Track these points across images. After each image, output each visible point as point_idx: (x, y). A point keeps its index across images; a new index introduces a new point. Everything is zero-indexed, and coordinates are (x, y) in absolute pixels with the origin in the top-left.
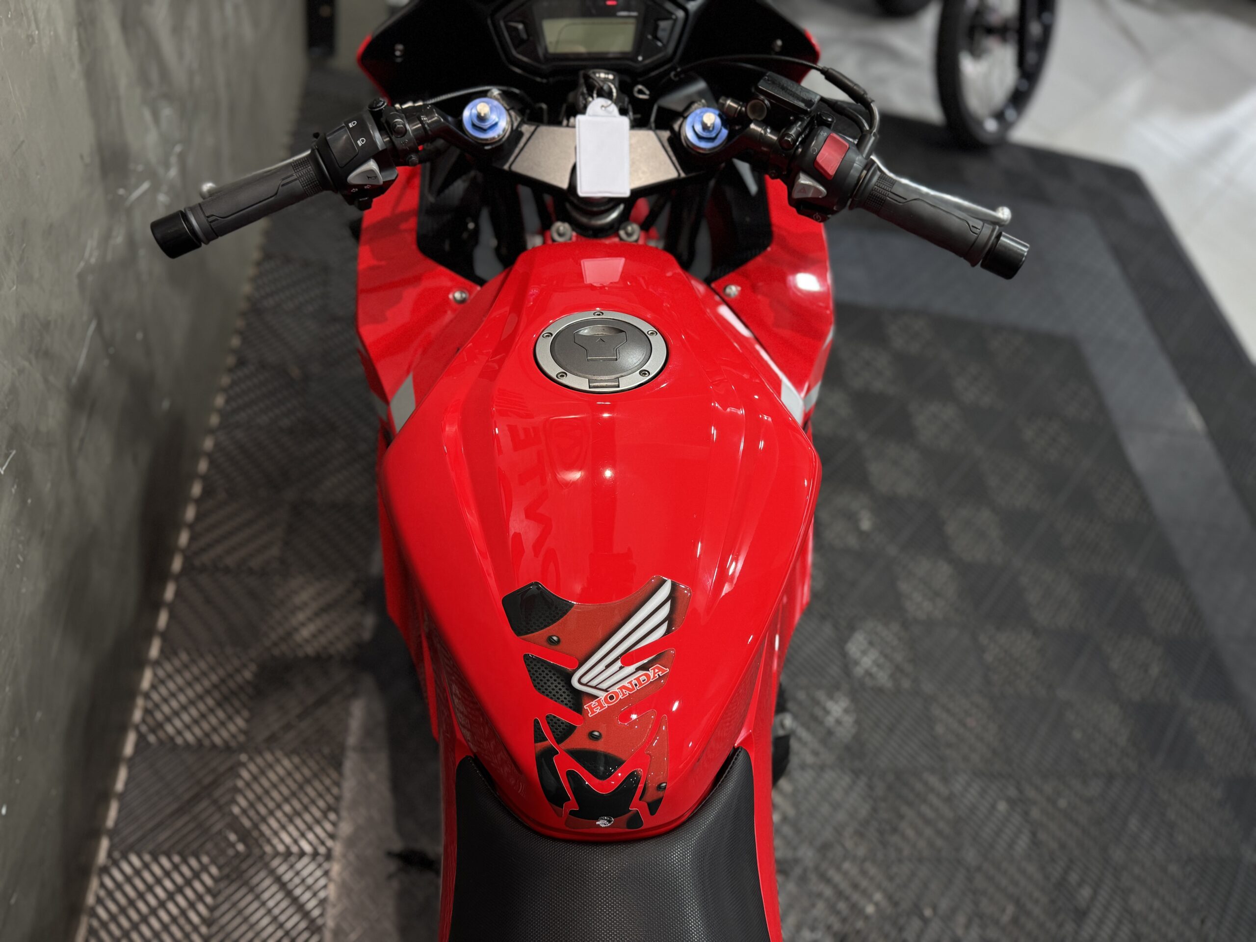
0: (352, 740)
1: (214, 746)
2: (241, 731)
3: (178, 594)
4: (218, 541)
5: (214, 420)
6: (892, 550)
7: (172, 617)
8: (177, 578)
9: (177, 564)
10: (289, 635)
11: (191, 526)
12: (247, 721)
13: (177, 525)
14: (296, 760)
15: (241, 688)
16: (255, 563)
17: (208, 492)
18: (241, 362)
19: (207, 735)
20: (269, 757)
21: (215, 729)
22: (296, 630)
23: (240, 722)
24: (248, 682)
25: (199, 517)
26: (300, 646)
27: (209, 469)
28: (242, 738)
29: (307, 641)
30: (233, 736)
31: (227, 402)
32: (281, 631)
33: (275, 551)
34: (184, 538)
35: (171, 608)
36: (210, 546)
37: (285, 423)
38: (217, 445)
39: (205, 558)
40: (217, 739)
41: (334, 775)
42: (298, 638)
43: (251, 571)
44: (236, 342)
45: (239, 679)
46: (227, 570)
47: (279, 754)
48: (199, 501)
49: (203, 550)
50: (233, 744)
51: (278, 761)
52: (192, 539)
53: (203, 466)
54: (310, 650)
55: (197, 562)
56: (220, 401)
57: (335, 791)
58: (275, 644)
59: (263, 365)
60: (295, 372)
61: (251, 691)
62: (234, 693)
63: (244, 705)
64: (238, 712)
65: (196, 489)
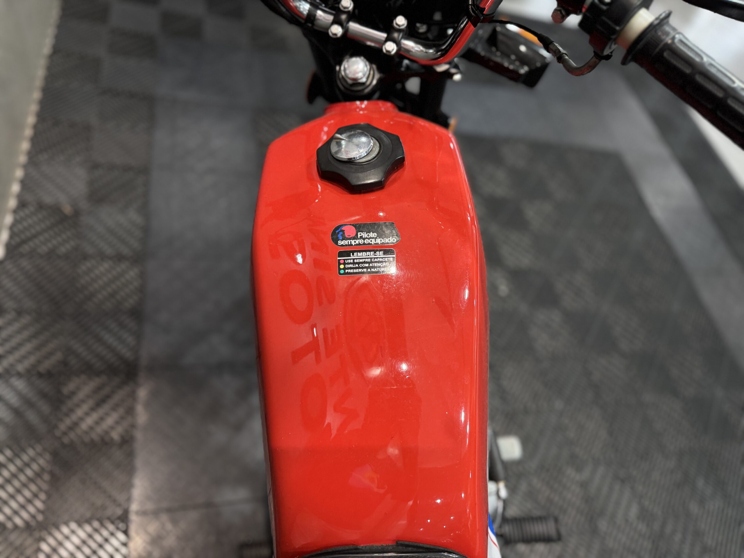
0: (134, 507)
1: (16, 527)
2: (39, 511)
6: (524, 308)
10: (76, 424)
12: (44, 502)
14: (88, 528)
15: (37, 475)
16: (43, 368)
18: (23, 203)
19: (9, 518)
20: (65, 530)
21: (16, 513)
22: (82, 419)
23: (39, 504)
24: (42, 469)
26: (86, 433)
28: (40, 518)
29: (91, 428)
30: (33, 517)
31: (11, 237)
32: (68, 422)
33: (59, 356)
37: (63, 250)
40: (18, 521)
41: (121, 536)
42: (84, 426)
43: (40, 375)
44: (15, 188)
45: (35, 467)
46: (19, 376)
47: (73, 525)
50: (33, 523)
51: (73, 532)
54: (94, 436)
57: (124, 550)
58: (65, 433)
59: (41, 206)
60: (67, 209)
61: (46, 477)
62: (31, 480)
63: (40, 489)
64: (36, 496)
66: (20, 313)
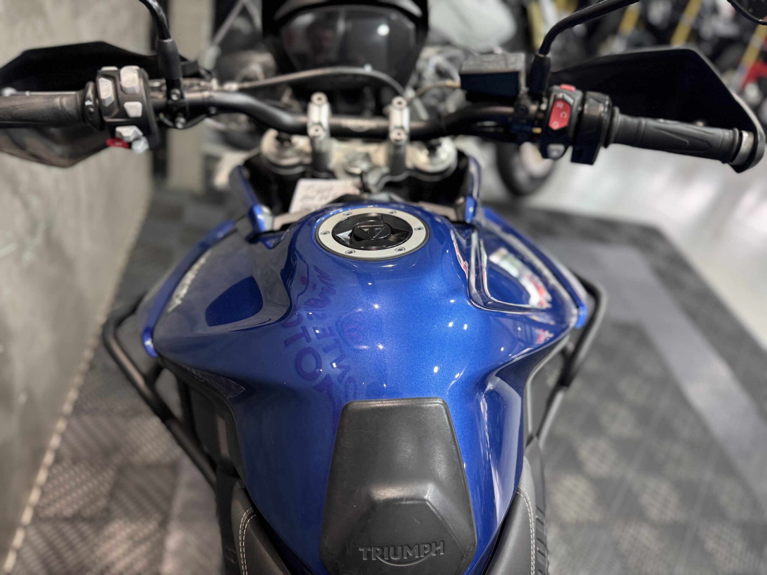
3: (25, 540)
5: (67, 408)
7: (18, 558)
8: (26, 528)
11: (41, 487)
13: (30, 486)
17: (58, 460)
18: (92, 366)
25: (49, 479)
27: (60, 444)
31: (79, 396)
33: (102, 503)
34: (34, 496)
35: (18, 552)
36: (54, 501)
39: (50, 511)
48: (49, 468)
49: (49, 505)
52: (41, 496)
53: (55, 441)
55: (42, 515)
56: (73, 395)
65: (49, 458)
66: (75, 461)
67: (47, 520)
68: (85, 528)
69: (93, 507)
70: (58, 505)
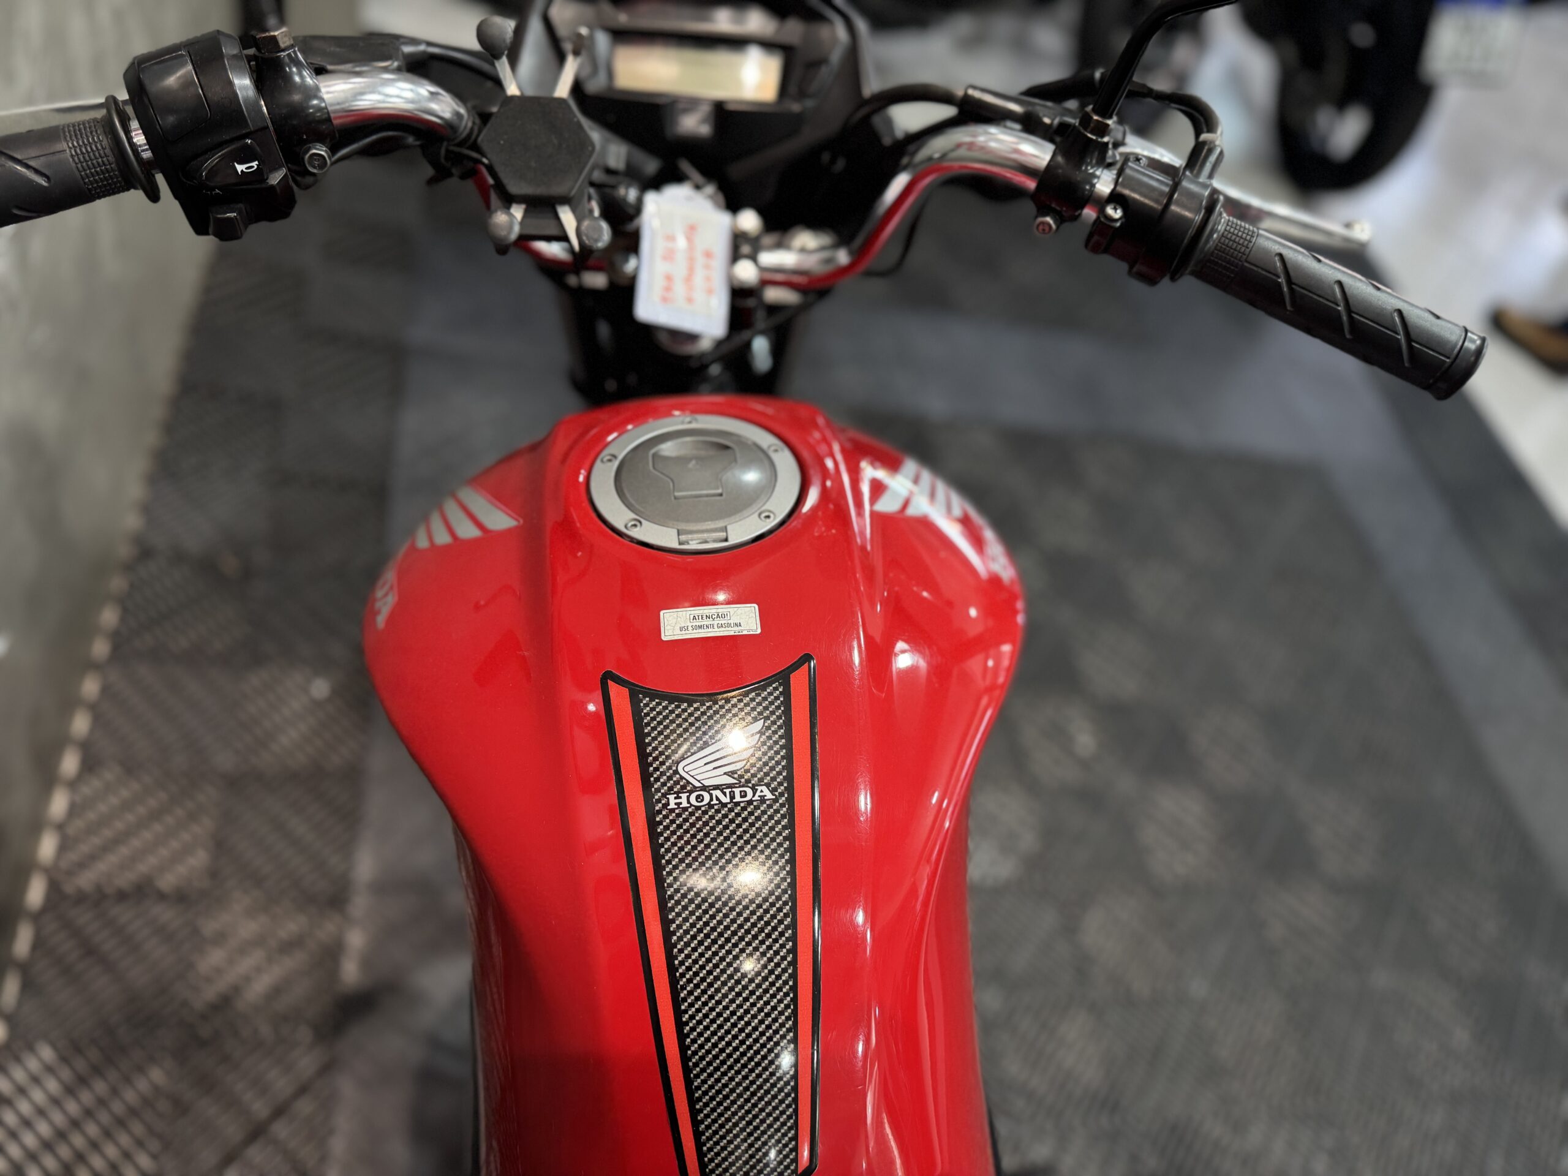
3: (38, 944)
4: (107, 848)
5: (100, 648)
6: (1125, 784)
7: (28, 986)
8: (36, 918)
9: (36, 893)
11: (60, 827)
12: (154, 1157)
13: (36, 826)
15: (147, 1102)
16: (167, 882)
17: (90, 765)
18: (145, 552)
22: (236, 990)
24: (156, 1088)
25: (74, 810)
27: (92, 730)
31: (123, 620)
32: (211, 994)
33: (199, 859)
34: (47, 847)
35: (25, 969)
36: (92, 858)
38: (105, 690)
39: (86, 880)
43: (162, 896)
44: (132, 521)
46: (122, 896)
48: (73, 785)
49: (82, 866)
52: (63, 847)
53: (81, 724)
55: (69, 888)
56: (109, 617)
58: (203, 1018)
59: (179, 557)
60: (230, 564)
61: (164, 1106)
62: (133, 1112)
63: (151, 1131)
64: (140, 1143)
65: (70, 763)
66: (130, 768)
67: (81, 898)
68: (165, 914)
69: (181, 870)
70: (102, 867)
